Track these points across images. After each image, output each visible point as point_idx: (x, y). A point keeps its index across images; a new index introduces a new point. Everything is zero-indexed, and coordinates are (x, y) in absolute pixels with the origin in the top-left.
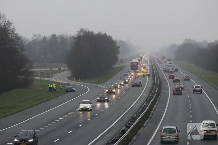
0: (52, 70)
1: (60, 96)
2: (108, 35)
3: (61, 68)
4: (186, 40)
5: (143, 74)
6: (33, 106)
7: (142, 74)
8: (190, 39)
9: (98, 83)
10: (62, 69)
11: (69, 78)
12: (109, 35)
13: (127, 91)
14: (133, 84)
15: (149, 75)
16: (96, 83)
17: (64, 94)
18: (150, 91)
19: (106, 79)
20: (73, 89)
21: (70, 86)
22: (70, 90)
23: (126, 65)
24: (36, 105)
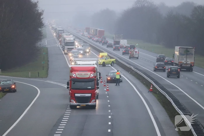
7: (101, 61)
13: (108, 90)
14: (109, 78)
15: (113, 62)
16: (36, 77)
17: (3, 97)
18: (152, 89)
19: (43, 70)
20: (13, 87)
21: (8, 82)
22: (8, 90)
23: (46, 46)
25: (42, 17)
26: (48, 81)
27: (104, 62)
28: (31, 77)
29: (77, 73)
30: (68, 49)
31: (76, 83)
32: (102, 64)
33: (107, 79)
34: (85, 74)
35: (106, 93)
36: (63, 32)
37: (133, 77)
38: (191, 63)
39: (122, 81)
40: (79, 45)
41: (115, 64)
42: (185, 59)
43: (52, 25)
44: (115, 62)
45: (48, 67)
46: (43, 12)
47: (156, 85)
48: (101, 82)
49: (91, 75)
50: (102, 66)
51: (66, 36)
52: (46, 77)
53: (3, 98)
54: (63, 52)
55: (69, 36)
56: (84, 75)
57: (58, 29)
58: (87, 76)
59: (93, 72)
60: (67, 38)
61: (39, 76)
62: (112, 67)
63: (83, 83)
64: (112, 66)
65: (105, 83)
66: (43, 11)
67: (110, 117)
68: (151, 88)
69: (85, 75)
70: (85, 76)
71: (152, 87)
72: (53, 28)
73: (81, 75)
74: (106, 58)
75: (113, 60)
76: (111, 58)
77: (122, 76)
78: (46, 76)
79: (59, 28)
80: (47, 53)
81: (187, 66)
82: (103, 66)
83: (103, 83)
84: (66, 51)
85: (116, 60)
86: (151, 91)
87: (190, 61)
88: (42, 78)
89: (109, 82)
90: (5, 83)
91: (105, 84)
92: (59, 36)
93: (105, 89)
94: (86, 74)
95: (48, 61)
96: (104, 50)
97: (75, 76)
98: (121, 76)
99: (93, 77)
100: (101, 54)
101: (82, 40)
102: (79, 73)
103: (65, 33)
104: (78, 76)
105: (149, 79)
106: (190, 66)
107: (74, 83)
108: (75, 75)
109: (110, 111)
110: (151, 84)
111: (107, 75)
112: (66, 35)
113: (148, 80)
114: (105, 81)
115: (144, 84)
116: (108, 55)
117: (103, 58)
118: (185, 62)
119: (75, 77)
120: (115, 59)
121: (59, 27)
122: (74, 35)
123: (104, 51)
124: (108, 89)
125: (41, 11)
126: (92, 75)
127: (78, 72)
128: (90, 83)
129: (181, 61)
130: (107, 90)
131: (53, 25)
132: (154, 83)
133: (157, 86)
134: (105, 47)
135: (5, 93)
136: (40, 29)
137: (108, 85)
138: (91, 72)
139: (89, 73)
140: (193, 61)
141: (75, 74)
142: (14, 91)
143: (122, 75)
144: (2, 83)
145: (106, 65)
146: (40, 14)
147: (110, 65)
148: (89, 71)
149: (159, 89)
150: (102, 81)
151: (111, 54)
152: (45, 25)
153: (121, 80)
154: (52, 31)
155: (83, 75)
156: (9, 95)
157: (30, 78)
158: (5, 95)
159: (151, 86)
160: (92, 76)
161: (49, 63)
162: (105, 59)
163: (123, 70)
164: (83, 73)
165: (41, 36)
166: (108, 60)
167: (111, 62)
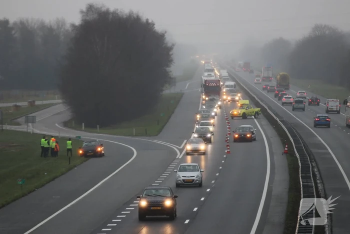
0: (16, 106)
1: (75, 166)
2: (144, 19)
3: (34, 102)
4: (317, 28)
5: (243, 111)
6: (29, 193)
7: (241, 111)
8: (325, 26)
9: (146, 134)
10: (37, 103)
11: (66, 124)
12: (147, 20)
13: (229, 152)
14: (237, 136)
15: (257, 113)
16: (142, 136)
17: (82, 163)
18: (287, 151)
19: (158, 125)
20: (99, 149)
22: (92, 154)
24: (34, 190)
25: (171, 53)
26: (156, 141)
27: (244, 114)
28: (136, 136)
32: (241, 115)
33: (234, 137)
35: (225, 156)
41: (260, 115)
44: (260, 112)
45: (168, 121)
50: (241, 118)
52: (157, 135)
53: (82, 165)
64: (255, 117)
67: (208, 190)
71: (287, 148)
74: (247, 107)
75: (257, 110)
78: (158, 133)
82: (243, 118)
86: (284, 153)
88: (150, 136)
89: (236, 140)
90: (89, 144)
93: (226, 151)
95: (173, 112)
98: (254, 132)
100: (241, 102)
105: (290, 136)
109: (213, 182)
115: (283, 143)
117: (244, 107)
120: (259, 109)
135: (87, 158)
144: (84, 144)
145: (248, 117)
146: (170, 49)
147: (253, 117)
153: (254, 138)
157: (133, 136)
158: (87, 160)
159: (286, 146)
162: (246, 109)
163: (268, 123)
166: (250, 109)
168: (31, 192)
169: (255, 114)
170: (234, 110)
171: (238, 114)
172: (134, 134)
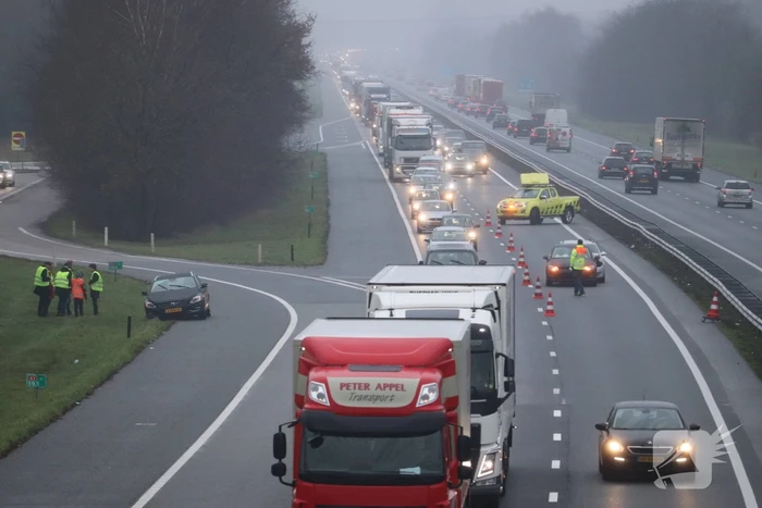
1: (148, 343)
5: (534, 202)
9: (292, 261)
13: (552, 311)
14: (555, 269)
15: (569, 208)
16: (282, 264)
17: (160, 335)
18: (716, 311)
19: (309, 236)
20: (199, 298)
21: (181, 281)
22: (180, 310)
23: (320, 149)
24: (74, 405)
25: (305, 41)
26: (329, 280)
27: (535, 210)
28: (264, 264)
29: (336, 378)
30: (407, 160)
31: (328, 439)
32: (528, 213)
33: (548, 272)
34: (386, 386)
35: (545, 323)
36: (385, 96)
37: (646, 264)
38: (695, 160)
39: (602, 280)
40: (446, 149)
41: (577, 216)
42: (679, 149)
43: (343, 69)
44: (578, 208)
45: (329, 227)
46: (310, 23)
47: (732, 296)
48: (525, 281)
49: (425, 391)
50: (528, 222)
51: (399, 111)
52: (321, 264)
53: (161, 338)
54: (383, 171)
55: (409, 111)
56: (379, 392)
57: (366, 85)
58: (401, 401)
59: (438, 375)
60: (401, 121)
61: (293, 259)
62: (567, 227)
63: (373, 443)
64: (565, 222)
65: (538, 287)
66: (311, 19)
67: (557, 413)
68: (714, 307)
69: (387, 392)
70: (382, 398)
71: (716, 303)
72: (345, 79)
73: (358, 392)
74: (543, 193)
75: (569, 200)
76: (563, 192)
77: (604, 259)
78: (321, 258)
79: (369, 81)
80: (324, 175)
81: (685, 167)
82: (532, 224)
83: (531, 286)
84: (398, 169)
85: (582, 202)
86: (713, 317)
87: (691, 155)
88: (305, 266)
89: (552, 281)
90: (168, 283)
91: (538, 291)
92: (370, 112)
93: (540, 310)
94: (391, 386)
95: (328, 204)
96: (535, 162)
97: (320, 396)
98: (600, 260)
99: (437, 402)
100: (526, 178)
101: (459, 128)
102: (346, 380)
103: (392, 99)
104: (343, 400)
105: (707, 273)
106: (691, 167)
107: (316, 443)
108: (322, 390)
109: (557, 391)
110: (714, 291)
111: (546, 258)
112: (398, 107)
113: (703, 275)
114: (538, 280)
115: (687, 291)
116: (551, 182)
117: (534, 193)
118: (679, 159)
119: (325, 401)
120: (577, 198)
121: (371, 76)
122: (426, 110)
123: (535, 166)
124: (550, 307)
125: (305, 19)
126: (429, 395)
127: (346, 371)
128: (420, 441)
129: (668, 155)
130: (548, 311)
131: (348, 69)
132: (724, 288)
133: (736, 299)
134: (539, 151)
135: (168, 322)
136: (298, 85)
137: (550, 296)
138: (427, 375)
139: (410, 380)
140: (700, 156)
141: (324, 381)
142: (202, 314)
143: (604, 257)
144: (156, 284)
145: (546, 220)
146: (301, 30)
147: (558, 220)
148: (410, 366)
149: (745, 308)
150: (527, 278)
151: (561, 177)
152: (316, 70)
153: (601, 275)
154: (344, 94)
155: (372, 391)
156: (181, 327)
157: (259, 265)
158: (167, 329)
159: (715, 299)
160: (426, 397)
161: (332, 212)
162: (541, 198)
163: (609, 236)
164: (374, 379)
165: (305, 109)
166: (552, 198)
167: (563, 208)
168: (66, 410)
169: (565, 211)
170: (508, 200)
171: (520, 209)
172: (260, 261)
